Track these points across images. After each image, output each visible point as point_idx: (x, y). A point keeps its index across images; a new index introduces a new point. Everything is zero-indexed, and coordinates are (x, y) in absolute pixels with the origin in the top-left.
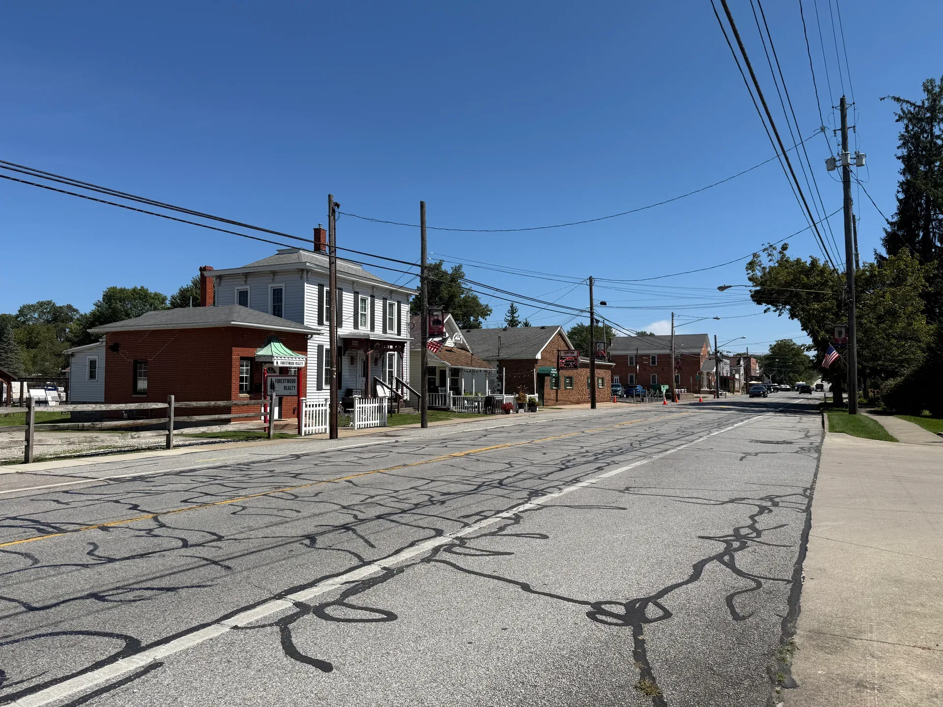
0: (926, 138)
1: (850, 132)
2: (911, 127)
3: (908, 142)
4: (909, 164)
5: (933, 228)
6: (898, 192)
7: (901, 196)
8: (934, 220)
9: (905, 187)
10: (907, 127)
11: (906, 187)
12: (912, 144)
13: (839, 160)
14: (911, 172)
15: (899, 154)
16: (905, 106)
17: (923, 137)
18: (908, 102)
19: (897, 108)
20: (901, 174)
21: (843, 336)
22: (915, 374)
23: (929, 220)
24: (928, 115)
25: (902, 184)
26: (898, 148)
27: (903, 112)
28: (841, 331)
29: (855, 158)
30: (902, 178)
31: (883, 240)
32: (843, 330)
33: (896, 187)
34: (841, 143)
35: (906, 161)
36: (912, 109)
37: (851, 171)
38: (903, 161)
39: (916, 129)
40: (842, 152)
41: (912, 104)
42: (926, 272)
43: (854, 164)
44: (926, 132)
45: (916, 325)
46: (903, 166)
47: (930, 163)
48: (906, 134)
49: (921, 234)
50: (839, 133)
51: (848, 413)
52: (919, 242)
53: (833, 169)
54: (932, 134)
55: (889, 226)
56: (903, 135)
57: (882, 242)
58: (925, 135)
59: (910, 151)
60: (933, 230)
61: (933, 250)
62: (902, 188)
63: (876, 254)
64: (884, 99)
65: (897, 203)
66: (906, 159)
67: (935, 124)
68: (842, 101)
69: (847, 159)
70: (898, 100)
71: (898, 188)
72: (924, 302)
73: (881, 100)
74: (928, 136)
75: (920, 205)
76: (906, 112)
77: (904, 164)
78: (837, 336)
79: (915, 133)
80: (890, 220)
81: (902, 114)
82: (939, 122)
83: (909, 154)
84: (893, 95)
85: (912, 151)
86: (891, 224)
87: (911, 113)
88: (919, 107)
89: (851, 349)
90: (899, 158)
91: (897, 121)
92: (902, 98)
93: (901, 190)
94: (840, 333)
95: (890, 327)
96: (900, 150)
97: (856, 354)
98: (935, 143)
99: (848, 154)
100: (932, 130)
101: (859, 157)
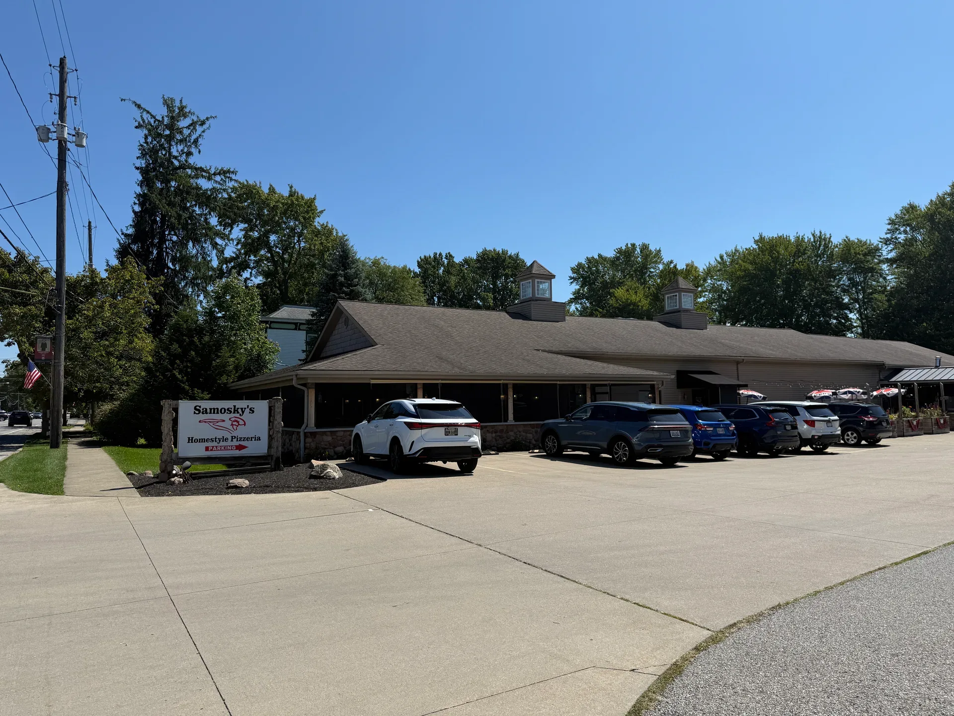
0: (165, 155)
1: (69, 103)
2: (150, 139)
3: (146, 154)
4: (147, 176)
5: (166, 248)
6: (135, 204)
7: (137, 208)
8: (168, 240)
9: (141, 199)
10: (146, 138)
11: (143, 199)
12: (150, 157)
13: (54, 132)
14: (147, 185)
15: (138, 165)
16: (145, 115)
17: (162, 153)
18: (148, 112)
19: (137, 113)
20: (138, 185)
21: (48, 350)
22: (132, 398)
23: (163, 240)
24: (167, 132)
25: (138, 196)
26: (137, 159)
27: (144, 121)
28: (46, 344)
29: (74, 135)
30: (138, 190)
31: (116, 251)
32: (48, 343)
33: (133, 199)
34: (57, 112)
35: (144, 173)
36: (152, 121)
37: (69, 150)
38: (141, 172)
39: (155, 142)
40: (58, 122)
41: (153, 117)
42: (153, 288)
43: (73, 142)
44: (164, 149)
45: (138, 343)
46: (140, 178)
47: (167, 181)
48: (145, 145)
49: (155, 252)
50: (56, 100)
51: (49, 447)
52: (153, 260)
53: (47, 140)
54: (170, 153)
55: (123, 237)
56: (141, 145)
57: (115, 253)
58: (164, 153)
59: (148, 165)
60: (166, 250)
61: (166, 271)
62: (138, 200)
63: (108, 265)
64: (125, 100)
65: (133, 215)
66: (144, 171)
67: (173, 143)
68: (62, 61)
69: (63, 132)
70: (139, 106)
71: (135, 199)
72: (150, 320)
73: (122, 100)
74: (166, 154)
75: (155, 221)
76: (146, 121)
77: (142, 175)
78: (39, 350)
79: (153, 146)
80: (125, 232)
81: (141, 122)
82: (177, 143)
83: (147, 166)
84: (134, 100)
85: (150, 164)
86: (126, 235)
87: (151, 125)
88: (159, 121)
89: (56, 367)
90: (137, 168)
91: (136, 127)
92: (142, 106)
93: (138, 202)
94: (44, 346)
95: (112, 345)
96: (139, 160)
97: (62, 373)
98: (172, 163)
99: (65, 126)
100: (170, 149)
101: (78, 135)
